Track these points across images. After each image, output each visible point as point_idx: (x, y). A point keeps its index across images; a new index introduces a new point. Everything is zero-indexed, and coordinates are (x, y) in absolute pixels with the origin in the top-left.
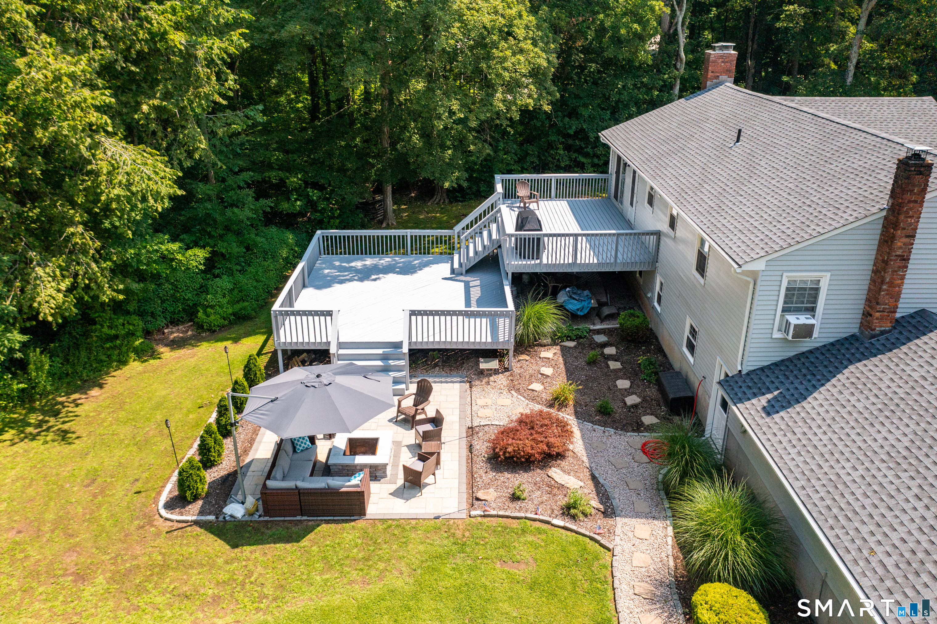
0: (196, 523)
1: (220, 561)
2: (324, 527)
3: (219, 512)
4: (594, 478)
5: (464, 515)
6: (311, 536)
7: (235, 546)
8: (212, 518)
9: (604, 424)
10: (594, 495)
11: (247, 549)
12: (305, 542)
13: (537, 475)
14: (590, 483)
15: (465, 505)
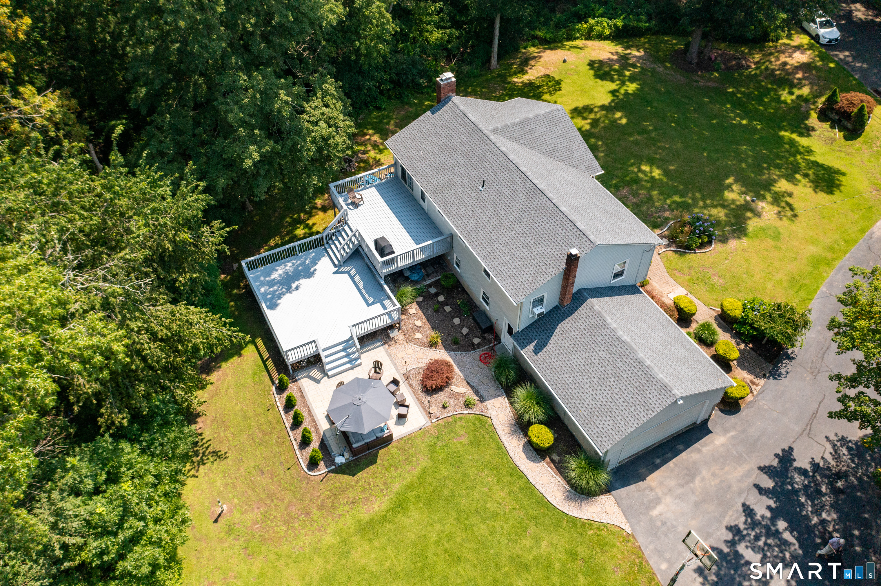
0: (329, 472)
1: (354, 483)
2: (381, 452)
3: (333, 463)
4: (468, 383)
5: (430, 424)
6: (379, 458)
7: (354, 475)
8: (333, 467)
9: (458, 350)
10: (472, 393)
11: (359, 474)
12: (379, 461)
13: (446, 391)
14: (468, 386)
15: (427, 419)
